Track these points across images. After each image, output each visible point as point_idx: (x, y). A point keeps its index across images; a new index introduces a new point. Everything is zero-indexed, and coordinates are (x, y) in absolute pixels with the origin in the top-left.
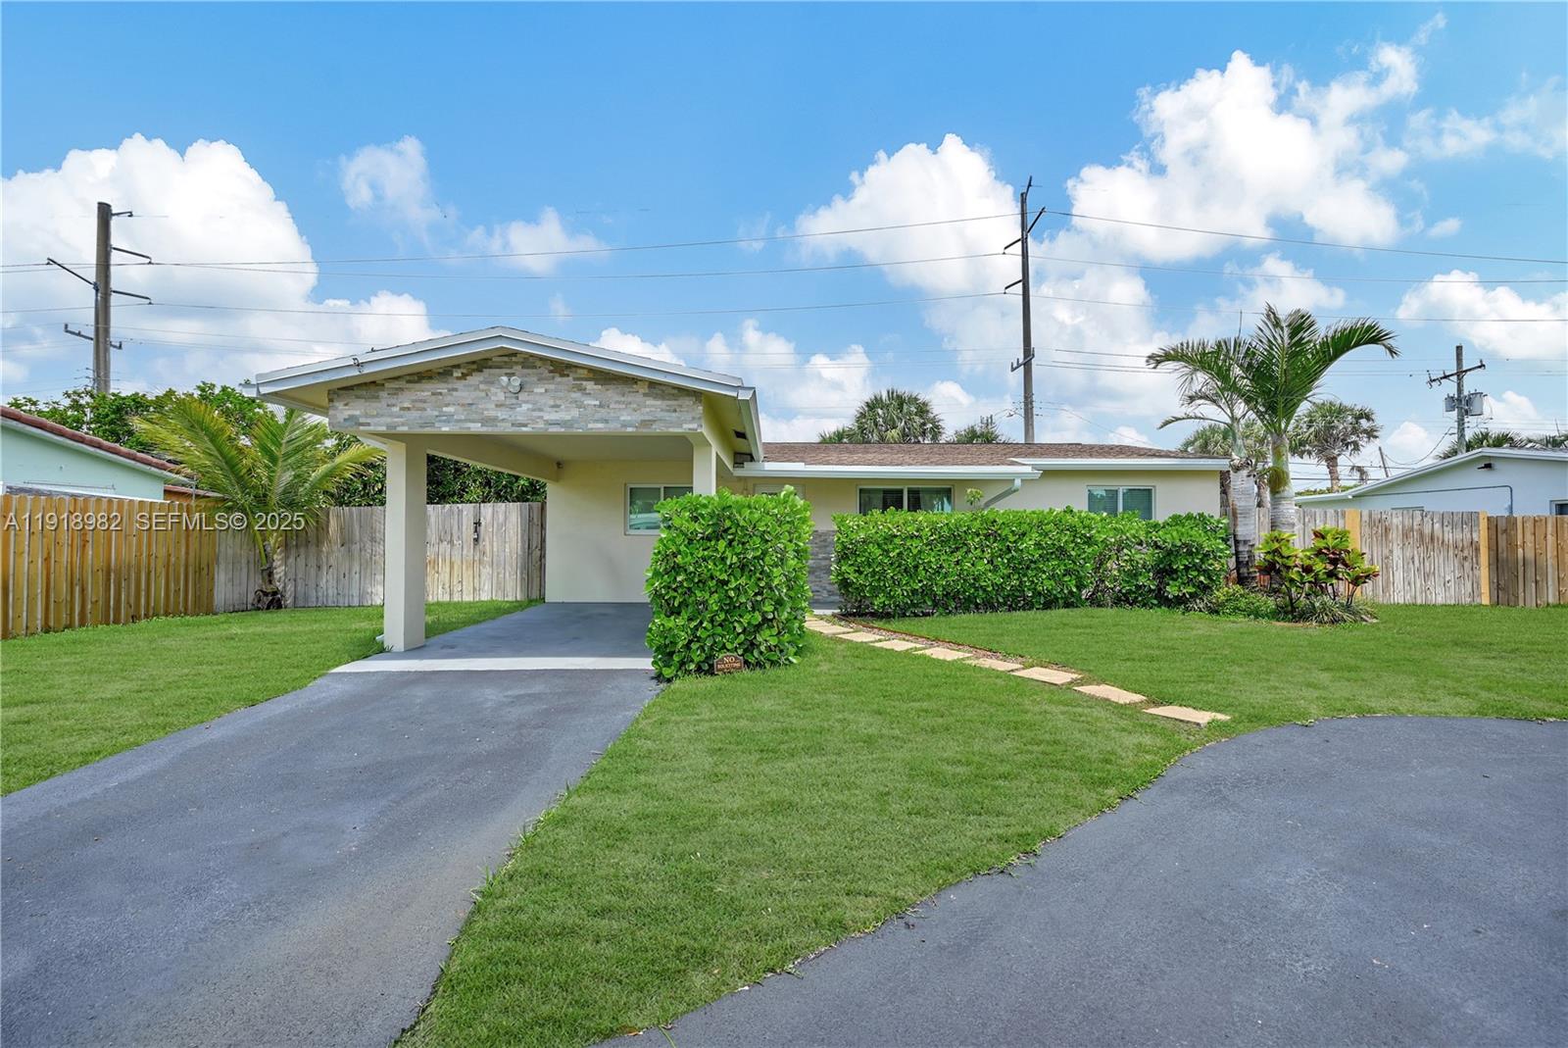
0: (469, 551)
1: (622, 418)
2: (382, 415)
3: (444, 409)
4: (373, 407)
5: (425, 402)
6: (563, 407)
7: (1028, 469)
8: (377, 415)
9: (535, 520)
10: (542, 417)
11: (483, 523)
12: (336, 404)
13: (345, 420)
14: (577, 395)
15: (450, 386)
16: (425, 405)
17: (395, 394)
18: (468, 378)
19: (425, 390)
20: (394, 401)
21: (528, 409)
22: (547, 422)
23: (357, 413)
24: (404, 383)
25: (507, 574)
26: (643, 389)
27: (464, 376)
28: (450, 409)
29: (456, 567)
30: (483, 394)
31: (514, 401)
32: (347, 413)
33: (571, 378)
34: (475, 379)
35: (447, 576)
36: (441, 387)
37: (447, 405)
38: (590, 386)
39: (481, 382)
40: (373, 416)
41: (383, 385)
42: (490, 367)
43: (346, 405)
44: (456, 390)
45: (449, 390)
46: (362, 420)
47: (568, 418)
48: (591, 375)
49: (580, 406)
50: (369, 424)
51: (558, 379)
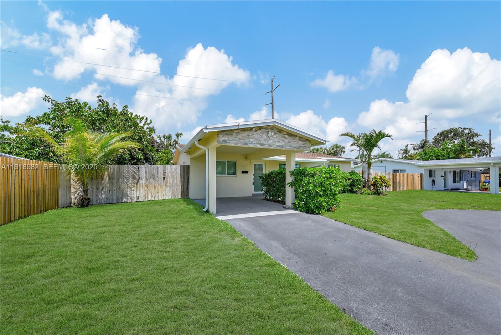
0: (161, 181)
1: (294, 146)
2: (233, 140)
3: (251, 140)
4: (231, 138)
5: (245, 137)
6: (280, 142)
7: (326, 160)
8: (232, 140)
9: (185, 171)
10: (275, 144)
11: (167, 172)
12: (220, 136)
13: (222, 141)
14: (283, 139)
15: (252, 133)
16: (246, 138)
17: (237, 134)
18: (257, 131)
19: (246, 134)
20: (237, 136)
21: (272, 142)
22: (277, 146)
23: (226, 139)
24: (240, 131)
25: (176, 190)
26: (298, 138)
27: (256, 131)
28: (252, 140)
29: (156, 188)
30: (261, 136)
31: (269, 139)
32: (223, 139)
33: (282, 134)
34: (259, 132)
35: (153, 191)
36: (250, 133)
37: (252, 139)
38: (286, 136)
39: (260, 133)
40: (230, 140)
41: (234, 131)
42: (263, 129)
43: (223, 136)
44: (254, 134)
45: (252, 134)
46: (227, 141)
47: (282, 145)
48: (287, 134)
49: (284, 141)
50: (229, 143)
51: (279, 134)
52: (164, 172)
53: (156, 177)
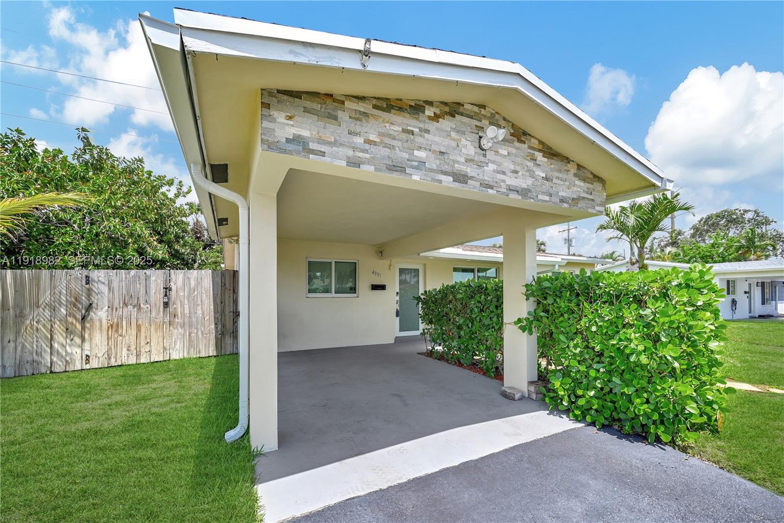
0: (158, 313)
1: (561, 194)
2: (341, 145)
3: (416, 153)
4: (330, 132)
5: (394, 138)
6: (520, 174)
7: (560, 260)
8: (335, 144)
9: (227, 284)
10: (504, 181)
11: (174, 288)
12: (275, 113)
13: (288, 140)
14: (530, 164)
15: (421, 125)
16: (395, 143)
17: (357, 119)
18: (440, 120)
19: (397, 123)
20: (358, 129)
21: (494, 171)
22: (510, 189)
23: (305, 133)
24: (371, 107)
25: (200, 333)
26: (573, 169)
27: (436, 118)
28: (421, 154)
29: (143, 329)
30: (454, 144)
31: (482, 159)
32: (291, 131)
33: (526, 146)
34: (446, 124)
35: (133, 338)
36: (413, 124)
37: (420, 148)
38: (539, 156)
39: (454, 130)
40: (329, 143)
41: (343, 103)
42: (462, 114)
43: (290, 118)
44: (428, 131)
45: (421, 130)
46: (313, 146)
47: (524, 186)
48: (541, 147)
49: (532, 175)
50: (323, 154)
51: (517, 144)
52: (167, 289)
53: (142, 301)
